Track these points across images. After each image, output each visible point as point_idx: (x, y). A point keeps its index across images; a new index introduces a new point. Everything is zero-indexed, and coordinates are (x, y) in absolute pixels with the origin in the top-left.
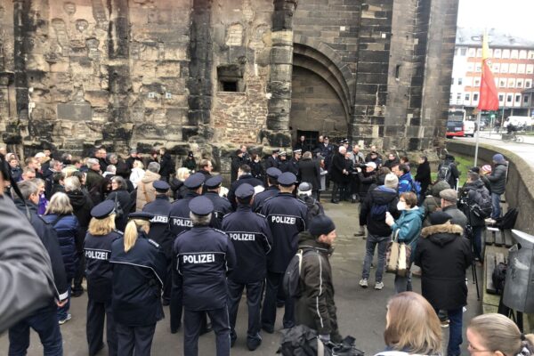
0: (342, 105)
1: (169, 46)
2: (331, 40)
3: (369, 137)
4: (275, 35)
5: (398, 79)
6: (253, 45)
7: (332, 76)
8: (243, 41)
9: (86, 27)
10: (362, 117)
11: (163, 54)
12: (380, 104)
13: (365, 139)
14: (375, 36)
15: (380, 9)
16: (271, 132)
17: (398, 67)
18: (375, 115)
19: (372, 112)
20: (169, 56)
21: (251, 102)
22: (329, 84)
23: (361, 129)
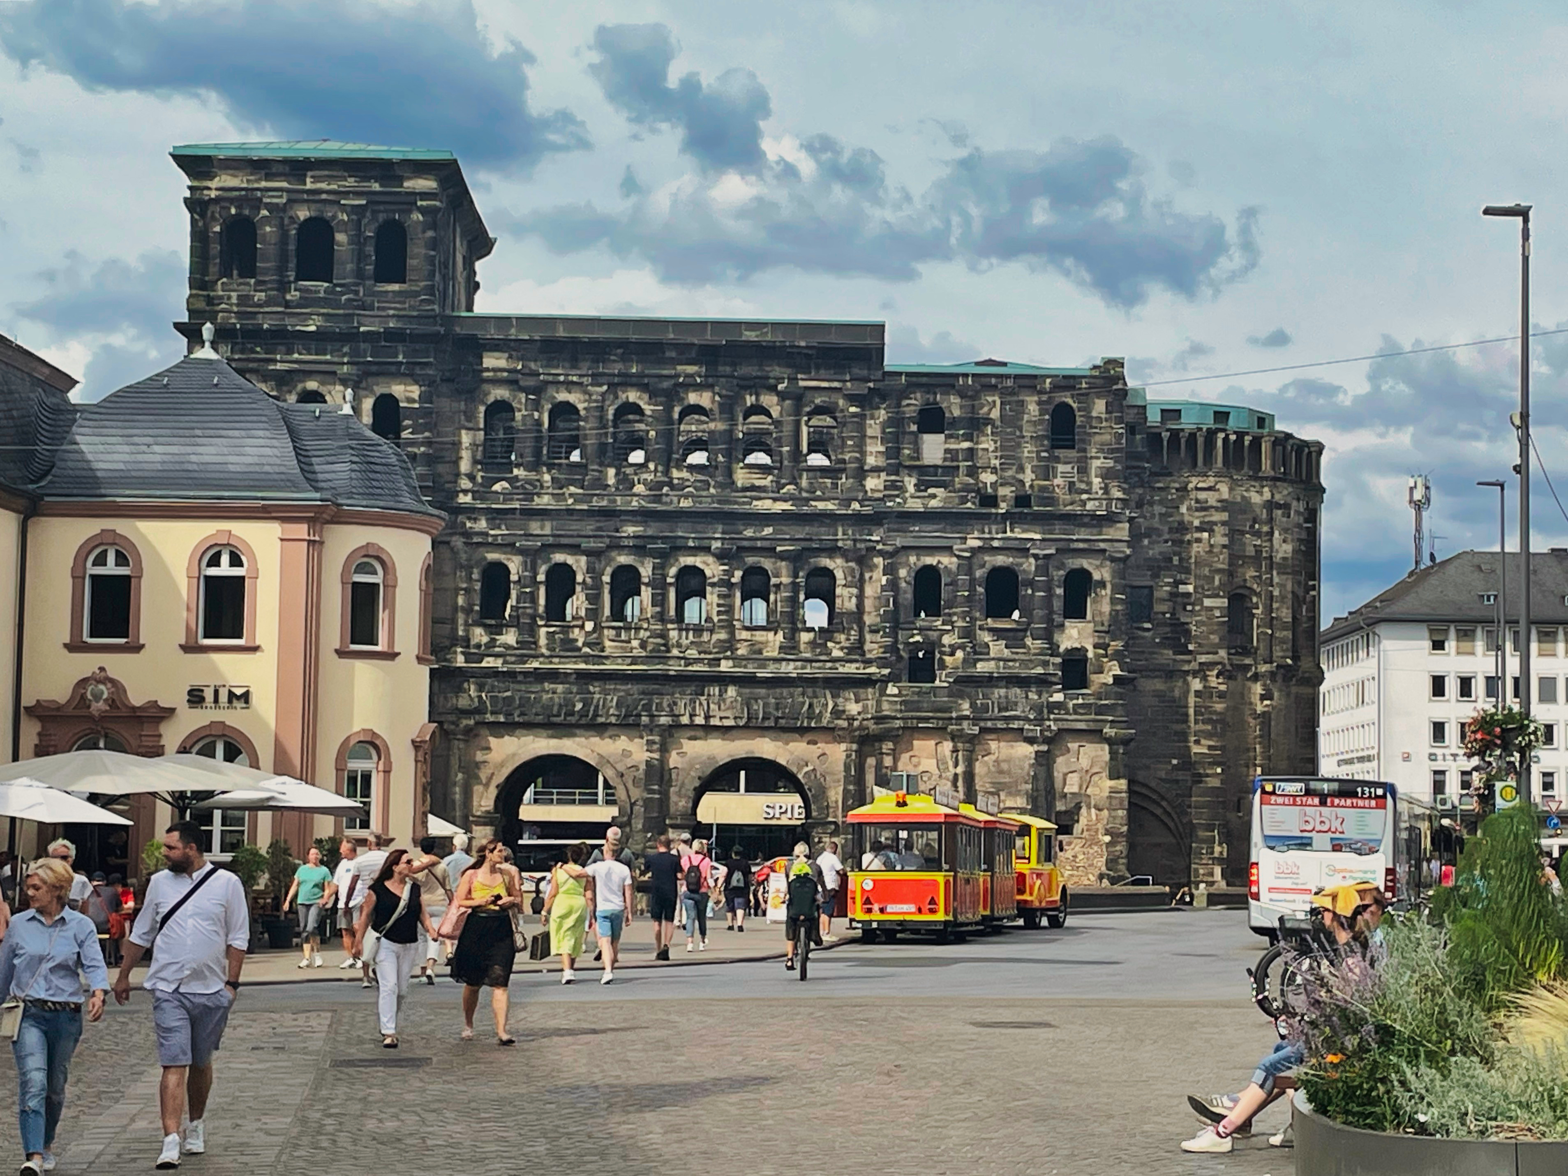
0: (1179, 844)
1: (1010, 794)
2: (1163, 774)
3: (1210, 879)
4: (1113, 783)
5: (1240, 814)
6: (1089, 791)
7: (1166, 812)
8: (1080, 787)
9: (929, 779)
10: (1201, 859)
11: (1004, 801)
12: (1220, 844)
13: (1206, 882)
14: (1209, 771)
15: (1211, 743)
16: (1111, 873)
17: (1239, 801)
18: (1216, 855)
19: (1212, 853)
20: (1009, 804)
21: (1090, 845)
22: (1162, 821)
23: (1201, 871)
